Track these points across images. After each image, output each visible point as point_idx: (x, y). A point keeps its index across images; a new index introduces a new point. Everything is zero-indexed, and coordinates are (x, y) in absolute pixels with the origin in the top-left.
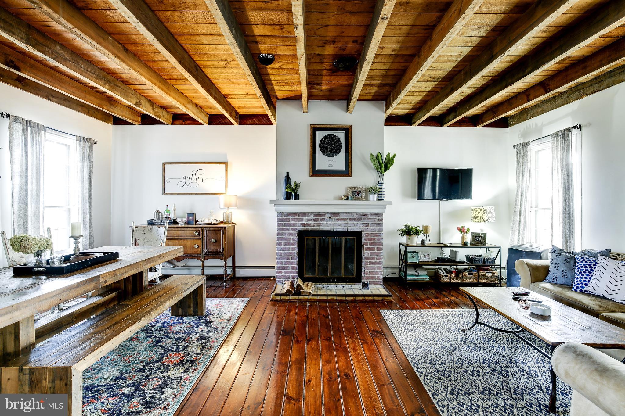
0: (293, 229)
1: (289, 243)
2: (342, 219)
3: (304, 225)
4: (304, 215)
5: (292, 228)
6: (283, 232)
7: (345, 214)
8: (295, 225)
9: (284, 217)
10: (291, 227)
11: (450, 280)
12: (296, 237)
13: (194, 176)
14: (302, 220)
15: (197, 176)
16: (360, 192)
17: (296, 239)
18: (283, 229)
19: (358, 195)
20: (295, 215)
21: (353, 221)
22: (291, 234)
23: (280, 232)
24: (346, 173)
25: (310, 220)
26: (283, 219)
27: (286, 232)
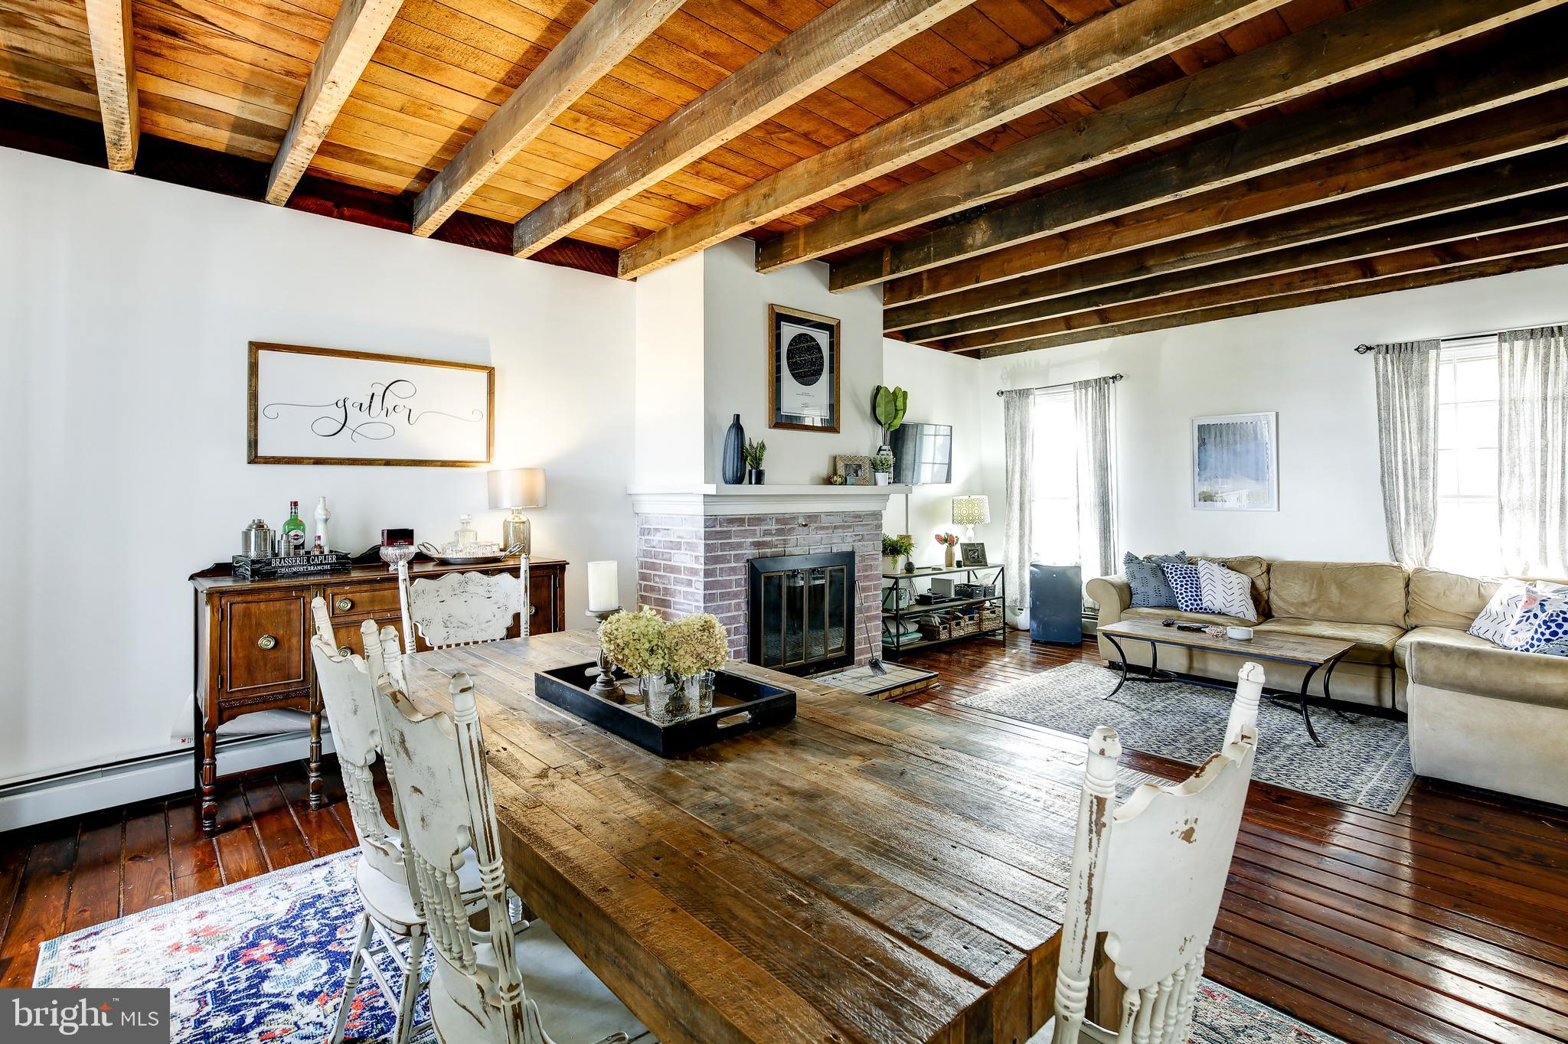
0: (737, 558)
1: (728, 593)
2: (822, 528)
3: (758, 545)
4: (757, 520)
5: (735, 555)
6: (718, 566)
7: (829, 514)
8: (740, 546)
9: (718, 529)
10: (733, 553)
11: (950, 634)
12: (742, 576)
13: (377, 400)
14: (753, 533)
15: (390, 402)
16: (860, 466)
17: (743, 582)
18: (716, 560)
19: (856, 472)
20: (740, 521)
21: (840, 530)
22: (733, 570)
23: (711, 567)
24: (831, 426)
25: (767, 533)
26: (717, 532)
27: (722, 566)
